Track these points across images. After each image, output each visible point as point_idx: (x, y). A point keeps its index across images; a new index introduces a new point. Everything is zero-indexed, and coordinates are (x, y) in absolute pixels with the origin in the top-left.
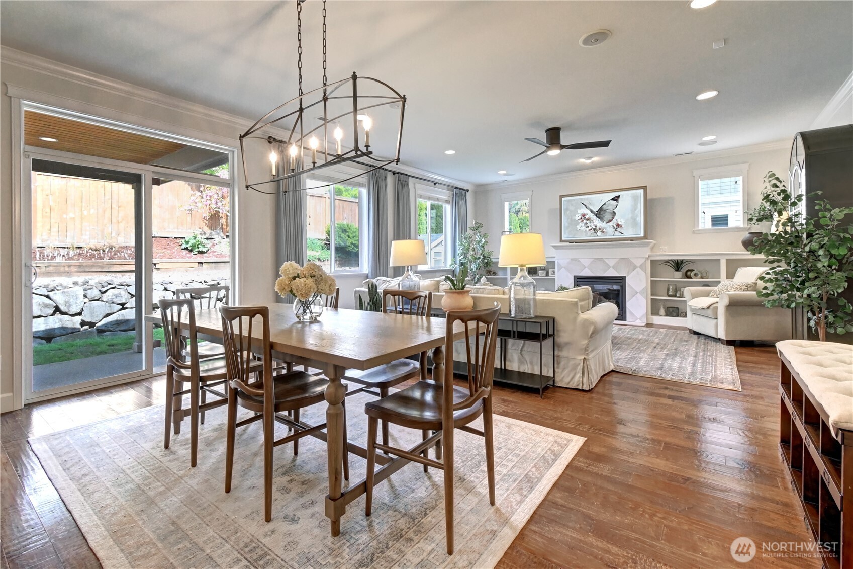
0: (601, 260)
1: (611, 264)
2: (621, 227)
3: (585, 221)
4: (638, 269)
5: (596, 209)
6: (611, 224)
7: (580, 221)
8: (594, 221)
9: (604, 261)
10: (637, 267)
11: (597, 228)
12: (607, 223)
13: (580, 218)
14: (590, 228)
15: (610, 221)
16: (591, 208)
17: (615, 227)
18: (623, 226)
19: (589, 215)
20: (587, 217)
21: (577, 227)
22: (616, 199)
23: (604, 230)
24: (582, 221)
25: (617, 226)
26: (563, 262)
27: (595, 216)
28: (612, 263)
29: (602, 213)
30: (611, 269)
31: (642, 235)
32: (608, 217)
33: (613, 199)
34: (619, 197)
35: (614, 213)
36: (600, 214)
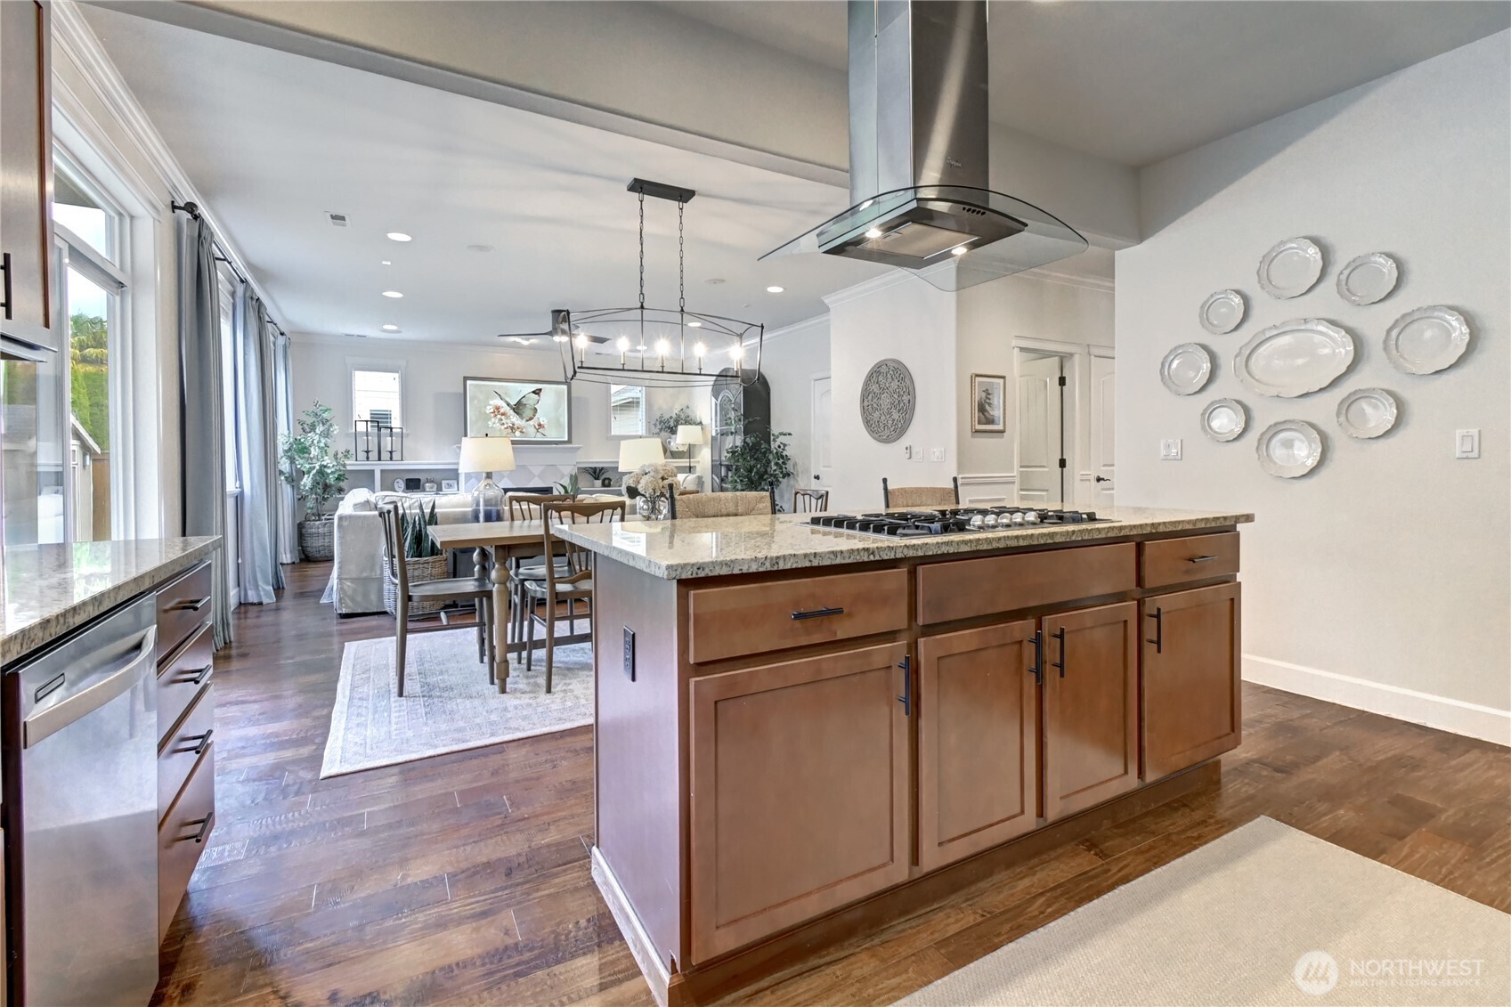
0: (524, 467)
1: (537, 473)
2: (543, 427)
3: (499, 416)
5: (513, 402)
6: (531, 422)
7: (492, 415)
9: (527, 469)
10: (566, 475)
11: (515, 427)
12: (527, 421)
13: (492, 410)
14: (506, 426)
15: (531, 419)
17: (537, 427)
18: (546, 426)
19: (505, 409)
20: (502, 411)
21: (489, 423)
22: (537, 392)
23: (524, 430)
24: (496, 416)
25: (538, 425)
27: (512, 411)
28: (536, 470)
29: (520, 407)
30: (537, 478)
31: (566, 439)
32: (528, 413)
33: (534, 392)
34: (540, 390)
35: (536, 409)
36: (518, 408)
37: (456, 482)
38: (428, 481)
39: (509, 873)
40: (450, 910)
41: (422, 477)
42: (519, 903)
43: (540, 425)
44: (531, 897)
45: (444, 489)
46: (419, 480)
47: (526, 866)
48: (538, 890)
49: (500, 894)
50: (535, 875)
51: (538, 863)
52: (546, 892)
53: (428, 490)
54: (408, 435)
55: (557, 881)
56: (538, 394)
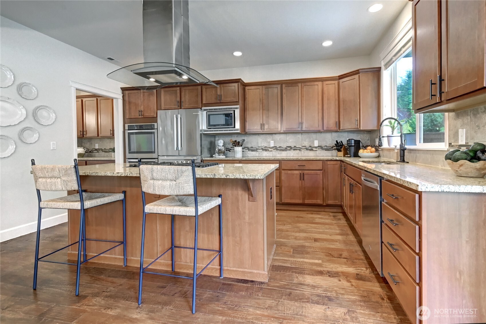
39: (290, 294)
40: (311, 290)
42: (291, 283)
44: (287, 283)
47: (284, 294)
48: (285, 284)
49: (295, 288)
50: (283, 289)
51: (280, 293)
52: (283, 283)
55: (278, 285)
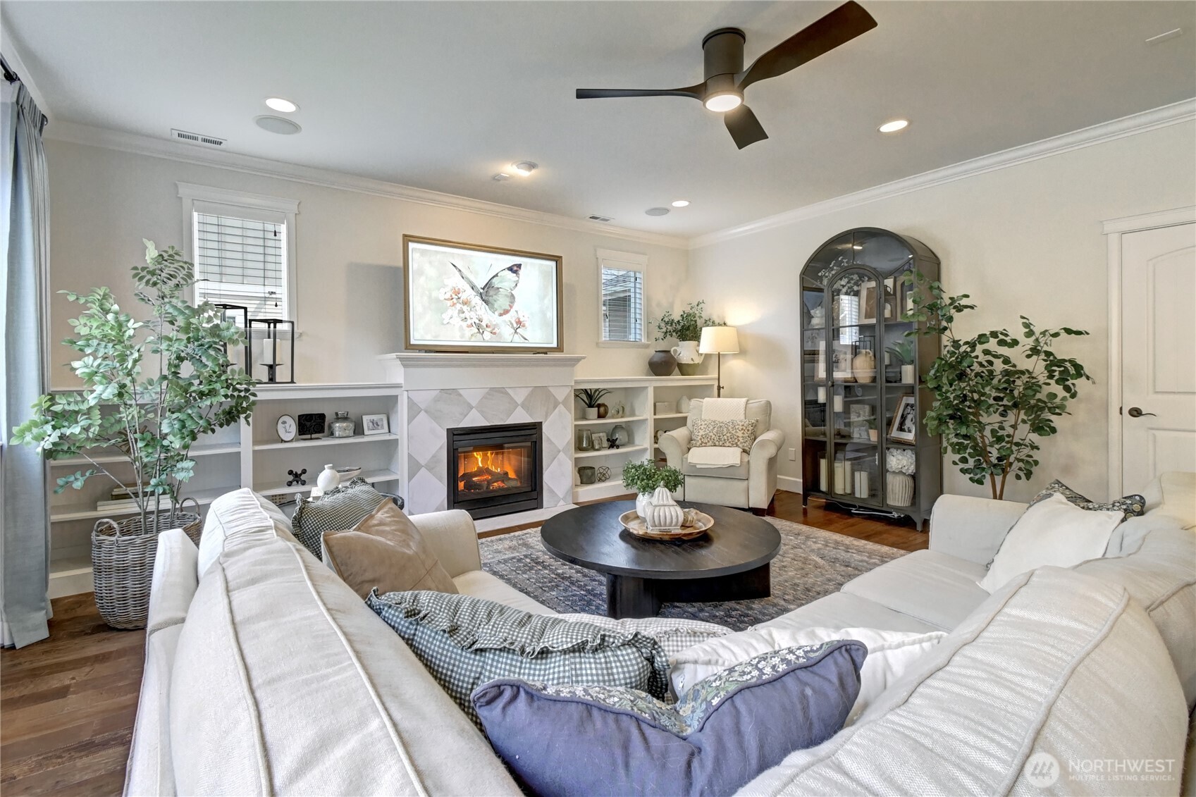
0: (502, 391)
1: (520, 399)
2: (524, 326)
3: (459, 306)
4: (561, 407)
5: (480, 284)
6: (506, 317)
7: (449, 303)
8: (478, 308)
9: (507, 394)
10: (560, 403)
11: (484, 324)
12: (501, 315)
13: (448, 296)
14: (469, 322)
15: (506, 312)
16: (472, 278)
17: (515, 325)
18: (527, 325)
19: (468, 294)
20: (464, 296)
21: (444, 316)
22: (514, 269)
23: (496, 330)
24: (454, 304)
25: (517, 323)
26: (422, 399)
27: (478, 298)
28: (520, 396)
29: (491, 293)
30: (519, 409)
31: (555, 345)
32: (502, 302)
33: (510, 269)
34: (519, 266)
35: (512, 296)
36: (487, 292)
37: (384, 417)
38: (338, 418)
41: (329, 413)
43: (519, 322)
45: (366, 432)
46: (322, 416)
53: (337, 434)
54: (301, 335)
56: (515, 272)
